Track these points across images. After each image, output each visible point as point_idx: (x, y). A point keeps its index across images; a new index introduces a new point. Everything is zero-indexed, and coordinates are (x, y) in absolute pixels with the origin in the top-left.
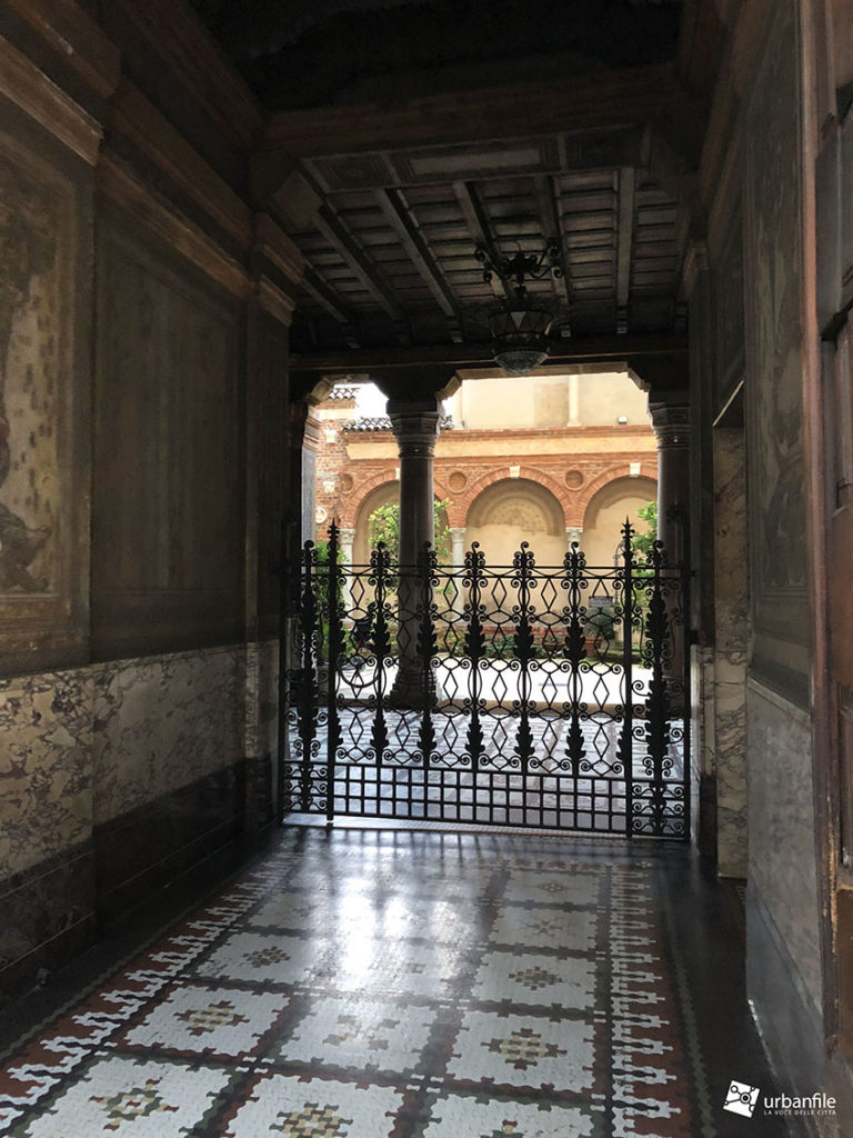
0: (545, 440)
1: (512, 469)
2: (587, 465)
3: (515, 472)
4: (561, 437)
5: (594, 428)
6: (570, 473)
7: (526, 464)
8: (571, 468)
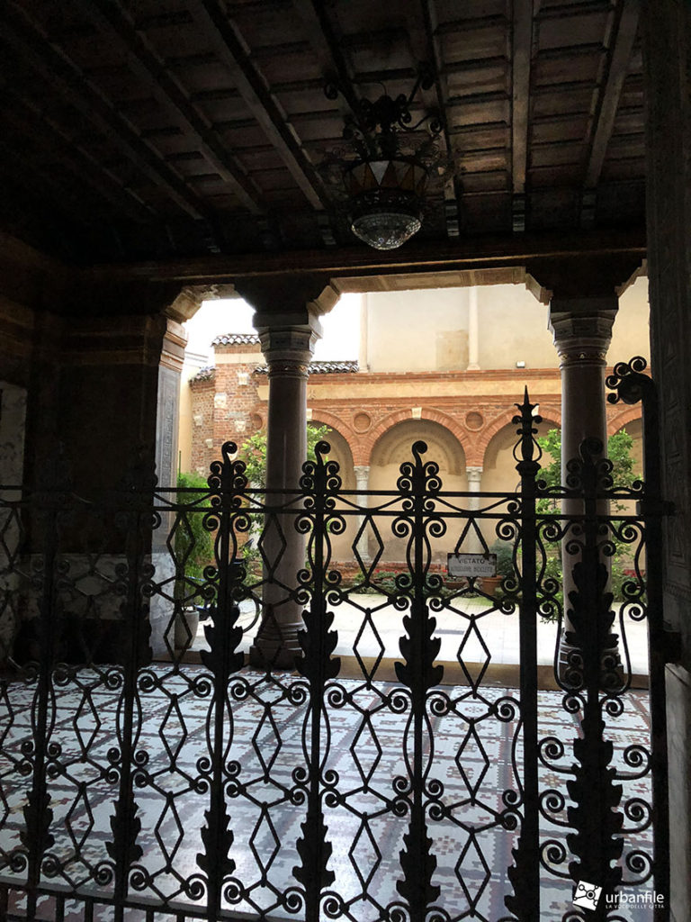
0: (447, 383)
1: (413, 410)
2: (487, 407)
3: (417, 413)
4: (461, 381)
5: (493, 372)
6: (470, 415)
7: (427, 406)
8: (471, 410)
